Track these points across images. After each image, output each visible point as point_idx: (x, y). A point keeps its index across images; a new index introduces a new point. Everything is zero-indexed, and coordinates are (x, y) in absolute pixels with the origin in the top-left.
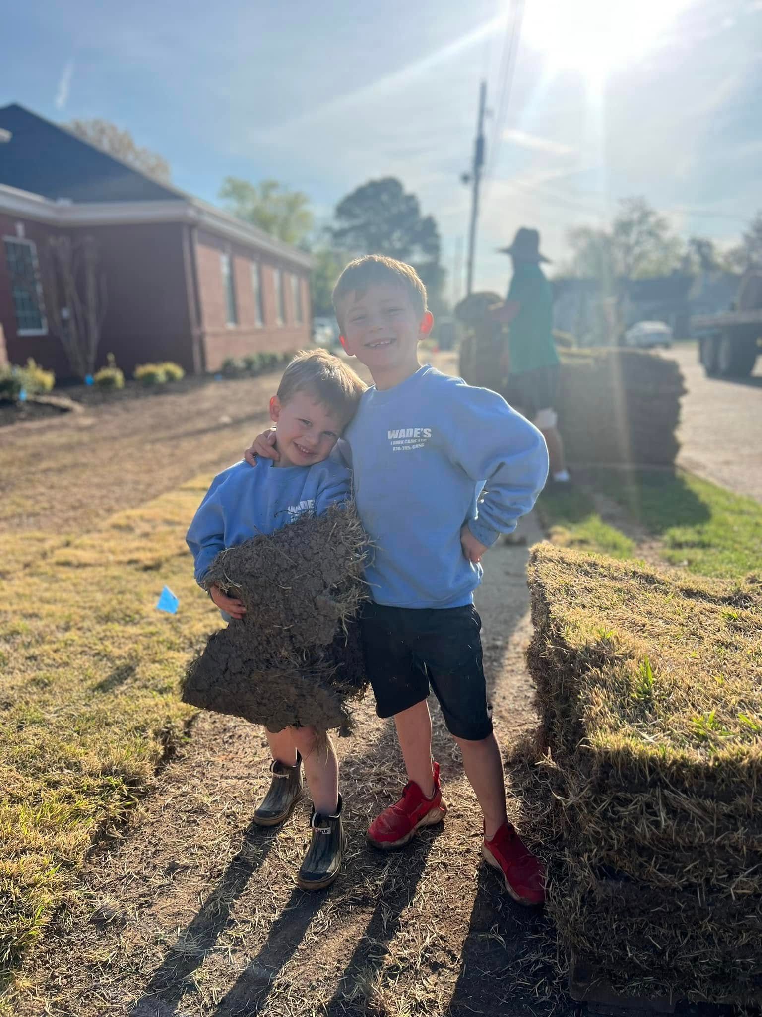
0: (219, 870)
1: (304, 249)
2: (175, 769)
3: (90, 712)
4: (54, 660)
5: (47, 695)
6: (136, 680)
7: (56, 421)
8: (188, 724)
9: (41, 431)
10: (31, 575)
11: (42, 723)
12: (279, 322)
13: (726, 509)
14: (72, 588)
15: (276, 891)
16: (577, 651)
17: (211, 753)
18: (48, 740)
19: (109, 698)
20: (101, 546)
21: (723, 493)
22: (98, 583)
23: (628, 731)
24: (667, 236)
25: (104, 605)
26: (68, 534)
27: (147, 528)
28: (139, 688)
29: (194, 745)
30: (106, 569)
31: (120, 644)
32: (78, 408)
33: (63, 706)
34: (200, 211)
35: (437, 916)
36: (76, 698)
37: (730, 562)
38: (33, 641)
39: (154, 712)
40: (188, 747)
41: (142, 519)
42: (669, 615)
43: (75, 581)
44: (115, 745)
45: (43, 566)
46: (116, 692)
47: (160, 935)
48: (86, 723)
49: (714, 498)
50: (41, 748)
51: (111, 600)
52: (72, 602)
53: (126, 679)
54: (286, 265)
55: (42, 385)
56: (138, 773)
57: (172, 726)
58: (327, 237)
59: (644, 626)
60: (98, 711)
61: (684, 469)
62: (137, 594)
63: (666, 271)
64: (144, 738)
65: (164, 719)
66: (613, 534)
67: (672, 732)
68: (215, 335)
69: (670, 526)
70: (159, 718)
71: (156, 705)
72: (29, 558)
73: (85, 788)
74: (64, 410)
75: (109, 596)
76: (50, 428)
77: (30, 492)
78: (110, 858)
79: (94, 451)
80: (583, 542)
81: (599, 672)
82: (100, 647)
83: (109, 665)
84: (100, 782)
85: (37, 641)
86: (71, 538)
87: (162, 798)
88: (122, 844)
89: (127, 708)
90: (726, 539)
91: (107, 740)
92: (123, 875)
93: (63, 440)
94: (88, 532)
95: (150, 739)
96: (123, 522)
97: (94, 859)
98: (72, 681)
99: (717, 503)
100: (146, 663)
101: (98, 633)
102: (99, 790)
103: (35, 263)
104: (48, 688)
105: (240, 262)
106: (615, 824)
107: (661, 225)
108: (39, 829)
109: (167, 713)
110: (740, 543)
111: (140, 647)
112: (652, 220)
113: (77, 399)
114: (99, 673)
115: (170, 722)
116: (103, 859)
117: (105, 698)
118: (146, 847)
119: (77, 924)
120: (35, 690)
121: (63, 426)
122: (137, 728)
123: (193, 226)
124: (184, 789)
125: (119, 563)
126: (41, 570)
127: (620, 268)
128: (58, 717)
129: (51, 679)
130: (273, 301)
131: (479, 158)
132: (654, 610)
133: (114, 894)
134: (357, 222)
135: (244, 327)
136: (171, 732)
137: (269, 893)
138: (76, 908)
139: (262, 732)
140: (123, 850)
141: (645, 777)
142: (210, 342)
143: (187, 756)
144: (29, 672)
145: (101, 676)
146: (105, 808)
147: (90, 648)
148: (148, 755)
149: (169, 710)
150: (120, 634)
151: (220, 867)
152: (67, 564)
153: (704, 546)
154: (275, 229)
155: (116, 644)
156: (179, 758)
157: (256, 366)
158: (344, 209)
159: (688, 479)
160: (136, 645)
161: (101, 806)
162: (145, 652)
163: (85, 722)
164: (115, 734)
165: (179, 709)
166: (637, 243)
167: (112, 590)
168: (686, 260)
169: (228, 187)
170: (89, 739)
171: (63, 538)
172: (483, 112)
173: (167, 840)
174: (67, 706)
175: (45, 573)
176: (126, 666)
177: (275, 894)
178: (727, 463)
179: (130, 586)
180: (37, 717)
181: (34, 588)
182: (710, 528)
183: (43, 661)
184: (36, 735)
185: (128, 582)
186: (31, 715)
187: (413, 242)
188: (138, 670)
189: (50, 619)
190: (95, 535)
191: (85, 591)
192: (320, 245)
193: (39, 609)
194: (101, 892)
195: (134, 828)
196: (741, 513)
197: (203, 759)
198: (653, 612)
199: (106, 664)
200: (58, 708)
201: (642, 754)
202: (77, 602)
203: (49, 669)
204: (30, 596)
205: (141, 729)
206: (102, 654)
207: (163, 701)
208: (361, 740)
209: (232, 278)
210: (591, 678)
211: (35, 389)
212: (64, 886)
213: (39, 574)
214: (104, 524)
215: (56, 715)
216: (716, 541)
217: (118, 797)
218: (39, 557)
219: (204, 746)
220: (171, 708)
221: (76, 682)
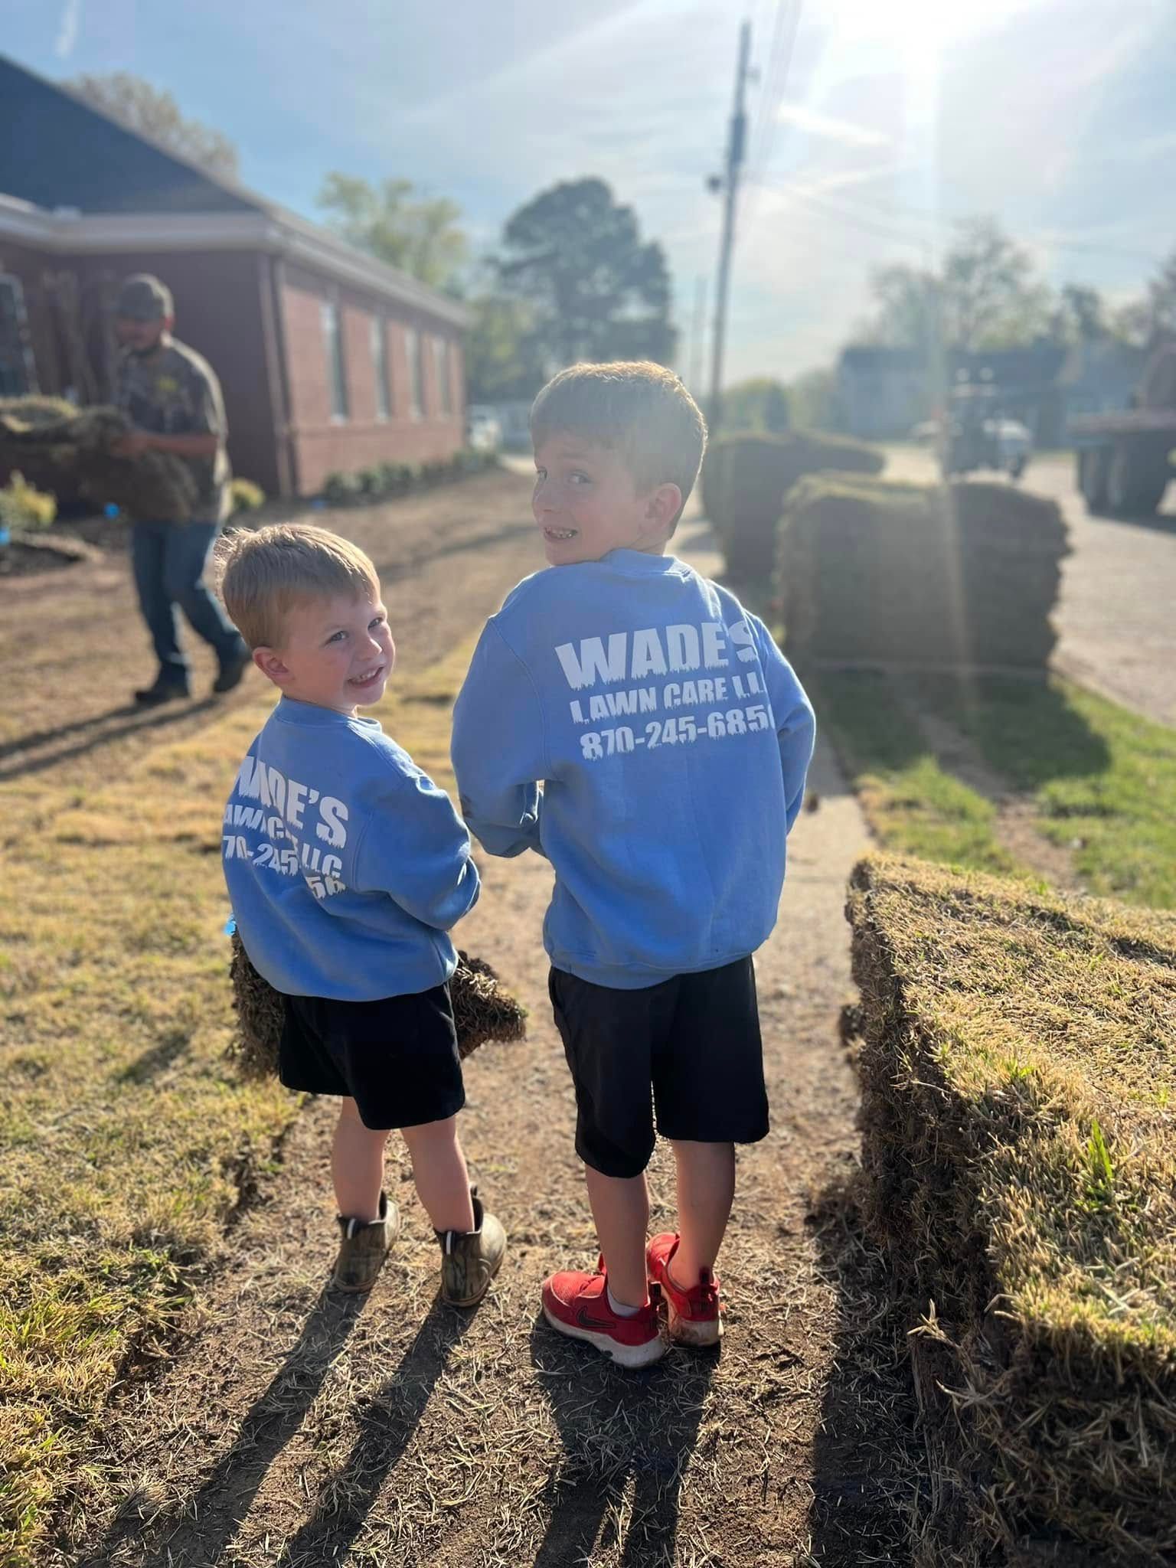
0: (335, 1424)
1: (454, 294)
2: (256, 1223)
3: (114, 1123)
4: (53, 1022)
5: (41, 1090)
6: (191, 1061)
7: (58, 577)
8: (279, 1141)
9: (34, 595)
10: (17, 859)
11: (31, 1143)
12: (414, 414)
13: (1134, 747)
14: (84, 885)
15: (431, 1466)
16: (970, 1102)
17: (317, 1191)
18: (44, 1178)
19: (146, 1095)
20: (131, 807)
21: (1124, 717)
22: (127, 878)
23: (1077, 1281)
24: (1029, 281)
25: (136, 919)
26: (78, 783)
27: (205, 774)
28: (196, 1076)
29: (289, 1176)
30: (141, 851)
31: (163, 991)
32: (95, 555)
33: (68, 1111)
34: (288, 232)
35: (705, 1518)
36: (91, 1095)
37: (1147, 842)
38: (19, 987)
39: (222, 1125)
40: (279, 1181)
41: (199, 758)
42: (1102, 998)
43: (91, 872)
44: (156, 1186)
45: (37, 844)
46: (159, 1083)
47: (236, 1551)
48: (108, 1144)
49: (1114, 727)
50: (30, 1193)
51: (148, 909)
52: (83, 913)
53: (173, 1058)
54: (427, 322)
55: (35, 516)
56: (196, 1242)
57: (251, 1150)
58: (491, 274)
59: (1065, 1027)
60: (127, 1122)
61: (1062, 675)
62: (190, 897)
63: (1024, 337)
64: (205, 1174)
65: (238, 1138)
66: (958, 792)
67: (1159, 1284)
68: (313, 435)
69: (1048, 777)
70: (229, 1136)
71: (225, 1111)
72: (13, 830)
73: (106, 1271)
74: (72, 559)
75: (146, 901)
76: (49, 589)
77: (15, 705)
78: (149, 1397)
79: (120, 631)
80: (911, 804)
81: (1014, 1152)
82: (130, 998)
83: (146, 1030)
84: (130, 1259)
85: (26, 987)
86: (82, 793)
87: (236, 1278)
88: (169, 1369)
89: (176, 1115)
90: (1135, 799)
91: (141, 1177)
92: (171, 1430)
93: (71, 612)
94: (111, 779)
95: (215, 1175)
96: (167, 764)
97: (123, 1400)
98: (84, 1063)
99: (1118, 736)
100: (208, 1027)
101: (128, 971)
102: (129, 1274)
103: (22, 314)
104: (43, 1077)
105: (353, 316)
106: (1055, 1454)
107: (1020, 263)
108: (26, 1352)
109: (243, 1126)
110: (1160, 808)
111: (197, 999)
112: (1006, 256)
113: (92, 540)
114: (129, 1046)
115: (247, 1143)
116: (137, 1399)
117: (139, 1095)
118: (210, 1374)
119: (94, 1526)
120: (22, 1080)
121: (70, 587)
122: (192, 1155)
123: (276, 256)
124: (274, 1260)
125: (162, 839)
126: (33, 851)
127: (953, 333)
128: (60, 1131)
129: (48, 1060)
130: (404, 377)
131: (736, 152)
132: (1076, 990)
133: (156, 1468)
134: (538, 251)
135: (359, 422)
136: (250, 1161)
137: (419, 1469)
138: (92, 1495)
139: (401, 1152)
140: (170, 1381)
141: (1113, 1373)
142: (305, 448)
143: (276, 1198)
144: (12, 1045)
145: (134, 1050)
146: (138, 1309)
147: (114, 999)
148: (211, 1203)
149: (247, 1121)
150: (164, 973)
151: (335, 1417)
152: (75, 840)
153: (1103, 812)
154: (407, 261)
155: (157, 992)
156: (264, 1202)
157: (379, 487)
158: (518, 229)
159: (1069, 690)
160: (189, 995)
161: (132, 1306)
162: (206, 1007)
163: (105, 1140)
164: (157, 1164)
165: (263, 1118)
166: (983, 292)
167: (150, 888)
168: (1057, 322)
169: (332, 188)
170: (111, 1173)
171: (71, 792)
172: (744, 73)
173: (246, 1361)
174: (75, 1110)
175: (40, 857)
176: (175, 1033)
177: (430, 1472)
178: (1127, 662)
179: (180, 883)
180: (25, 1133)
181: (22, 884)
182: (1110, 780)
183: (35, 1024)
184: (21, 1167)
185: (176, 874)
186: (14, 1130)
187: (628, 283)
188: (195, 1042)
189: (47, 945)
190: (122, 787)
191: (106, 892)
192: (479, 286)
193: (29, 925)
194: (134, 1463)
195: (188, 1337)
196: (1159, 753)
197: (304, 1204)
198: (1074, 993)
199: (140, 1030)
200: (60, 1114)
201: (1112, 1338)
202: (93, 911)
203: (45, 1038)
204: (16, 901)
205: (198, 1156)
206: (135, 1010)
207: (237, 1104)
208: (567, 1169)
209: (339, 337)
210: (999, 1161)
211: (26, 523)
212: (71, 1461)
213: (29, 859)
214: (137, 768)
215: (57, 1127)
216: (1124, 805)
217: (160, 1287)
218: (30, 827)
219: (306, 1180)
220: (250, 1115)
221: (91, 1063)
